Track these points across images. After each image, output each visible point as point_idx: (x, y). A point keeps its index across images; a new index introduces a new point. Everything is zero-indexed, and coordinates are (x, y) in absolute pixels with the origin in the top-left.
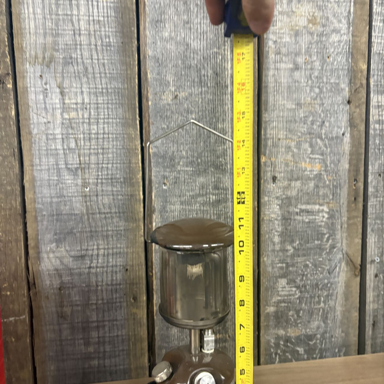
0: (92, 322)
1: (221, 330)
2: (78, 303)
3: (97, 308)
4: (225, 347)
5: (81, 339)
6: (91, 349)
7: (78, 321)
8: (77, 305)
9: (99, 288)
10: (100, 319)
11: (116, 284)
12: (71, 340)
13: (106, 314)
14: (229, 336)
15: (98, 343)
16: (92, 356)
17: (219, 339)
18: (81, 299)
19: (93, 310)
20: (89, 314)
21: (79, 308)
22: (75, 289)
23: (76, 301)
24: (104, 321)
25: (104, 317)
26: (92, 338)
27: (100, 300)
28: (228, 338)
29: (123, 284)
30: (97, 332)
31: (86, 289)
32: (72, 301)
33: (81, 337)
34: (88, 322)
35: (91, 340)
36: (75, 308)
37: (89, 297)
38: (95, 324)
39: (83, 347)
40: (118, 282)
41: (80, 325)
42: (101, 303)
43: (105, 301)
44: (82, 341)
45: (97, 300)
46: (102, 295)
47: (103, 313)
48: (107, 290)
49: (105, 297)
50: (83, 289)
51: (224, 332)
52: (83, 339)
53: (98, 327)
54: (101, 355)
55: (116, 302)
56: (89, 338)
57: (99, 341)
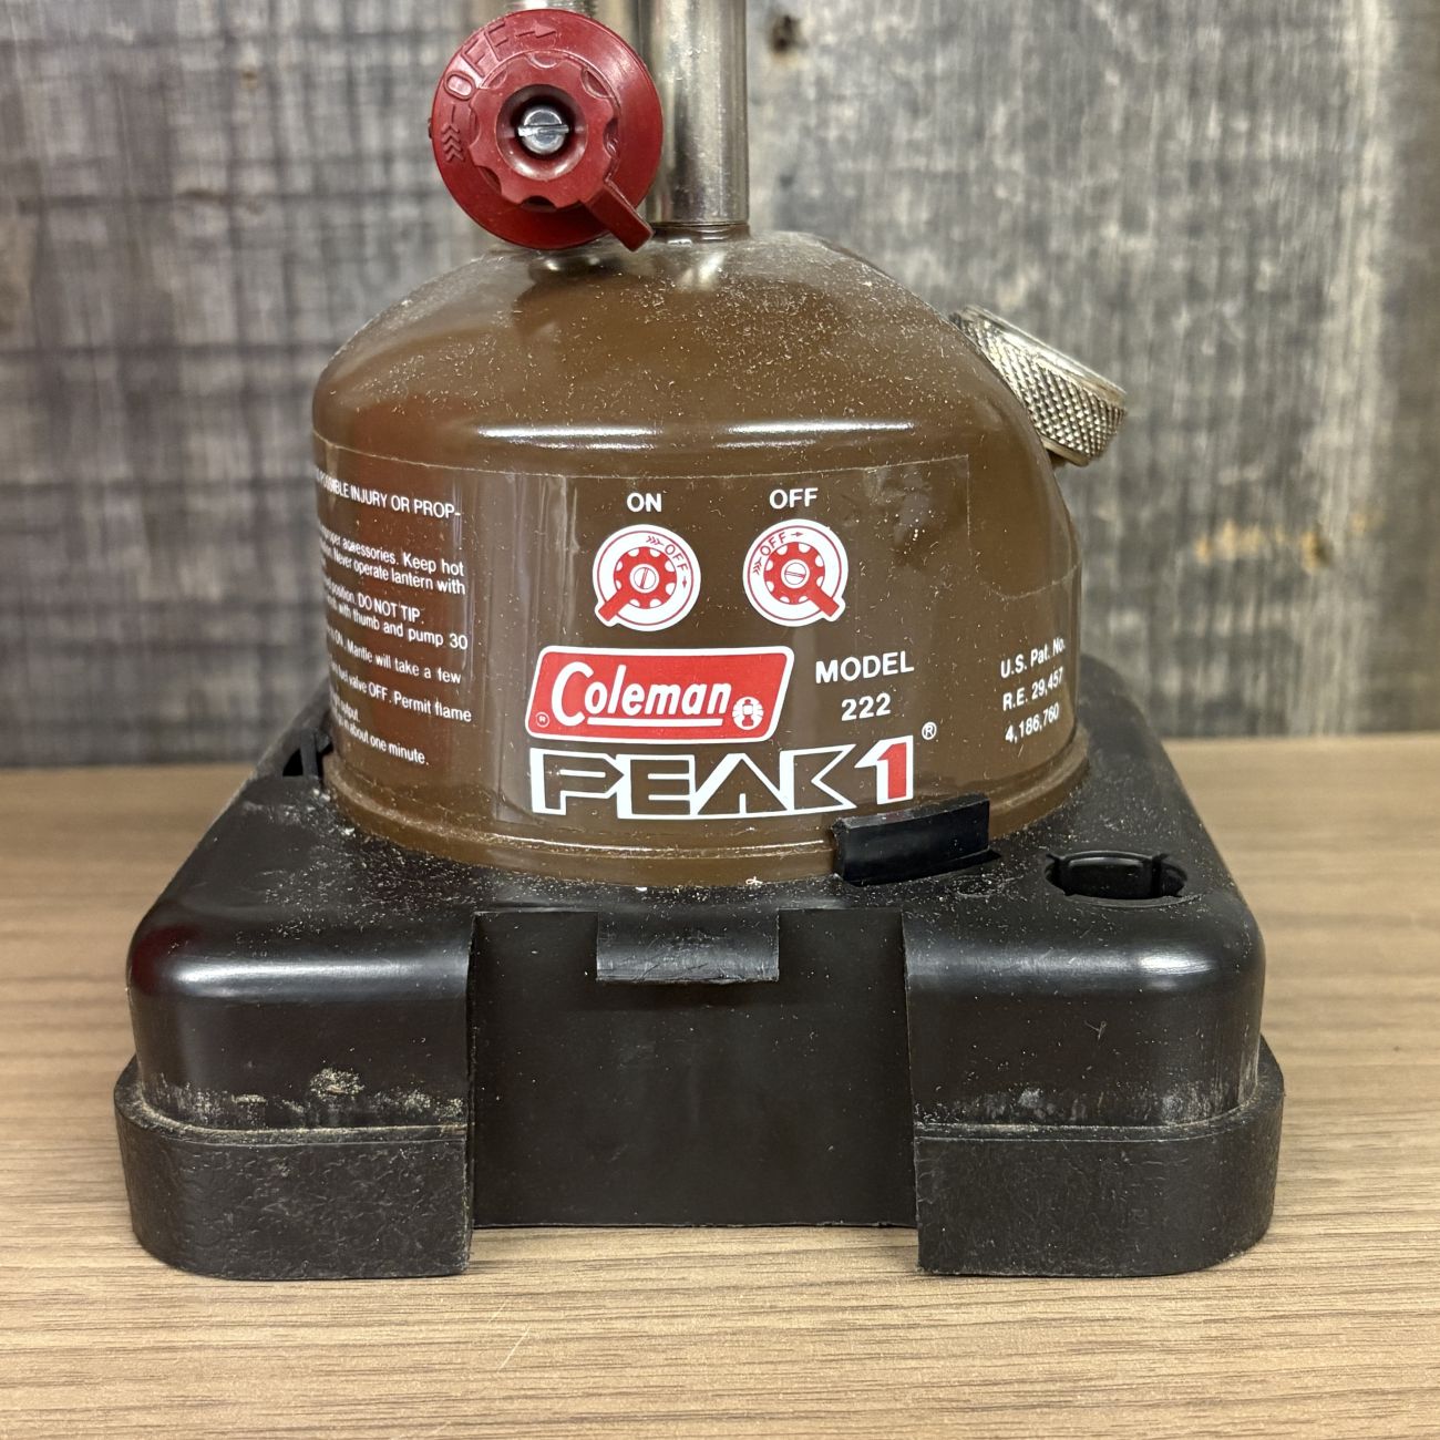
0: (202, 352)
1: (1258, 492)
2: (87, 184)
3: (235, 236)
4: (1281, 639)
5: (122, 489)
6: (204, 577)
7: (96, 340)
8: (77, 204)
9: (250, 57)
10: (265, 331)
11: (385, 36)
12: (42, 489)
13: (310, 291)
14: (1322, 552)
15: (257, 530)
16: (218, 630)
17: (1239, 565)
18: (109, 150)
19: (204, 247)
20: (174, 283)
21: (96, 230)
22: (54, 65)
23: (69, 164)
24: (293, 350)
25: (292, 311)
26: (209, 488)
27: (262, 162)
28: (1310, 566)
29: (442, 33)
30: (242, 445)
31: (146, 65)
32: (31, 168)
33: (120, 470)
34: (164, 349)
35: (198, 503)
36: (64, 228)
37: (167, 136)
38: (224, 373)
39: (135, 555)
40: (402, 20)
41: (107, 370)
42: (266, 196)
43: (301, 180)
44: (127, 510)
45: (234, 164)
46: (275, 127)
47: (288, 285)
48: (308, 82)
49: (296, 145)
50: (122, 63)
51: (1278, 509)
52: (138, 487)
53: (247, 398)
54: (283, 630)
55: (384, 196)
56: (179, 486)
57: (261, 515)
